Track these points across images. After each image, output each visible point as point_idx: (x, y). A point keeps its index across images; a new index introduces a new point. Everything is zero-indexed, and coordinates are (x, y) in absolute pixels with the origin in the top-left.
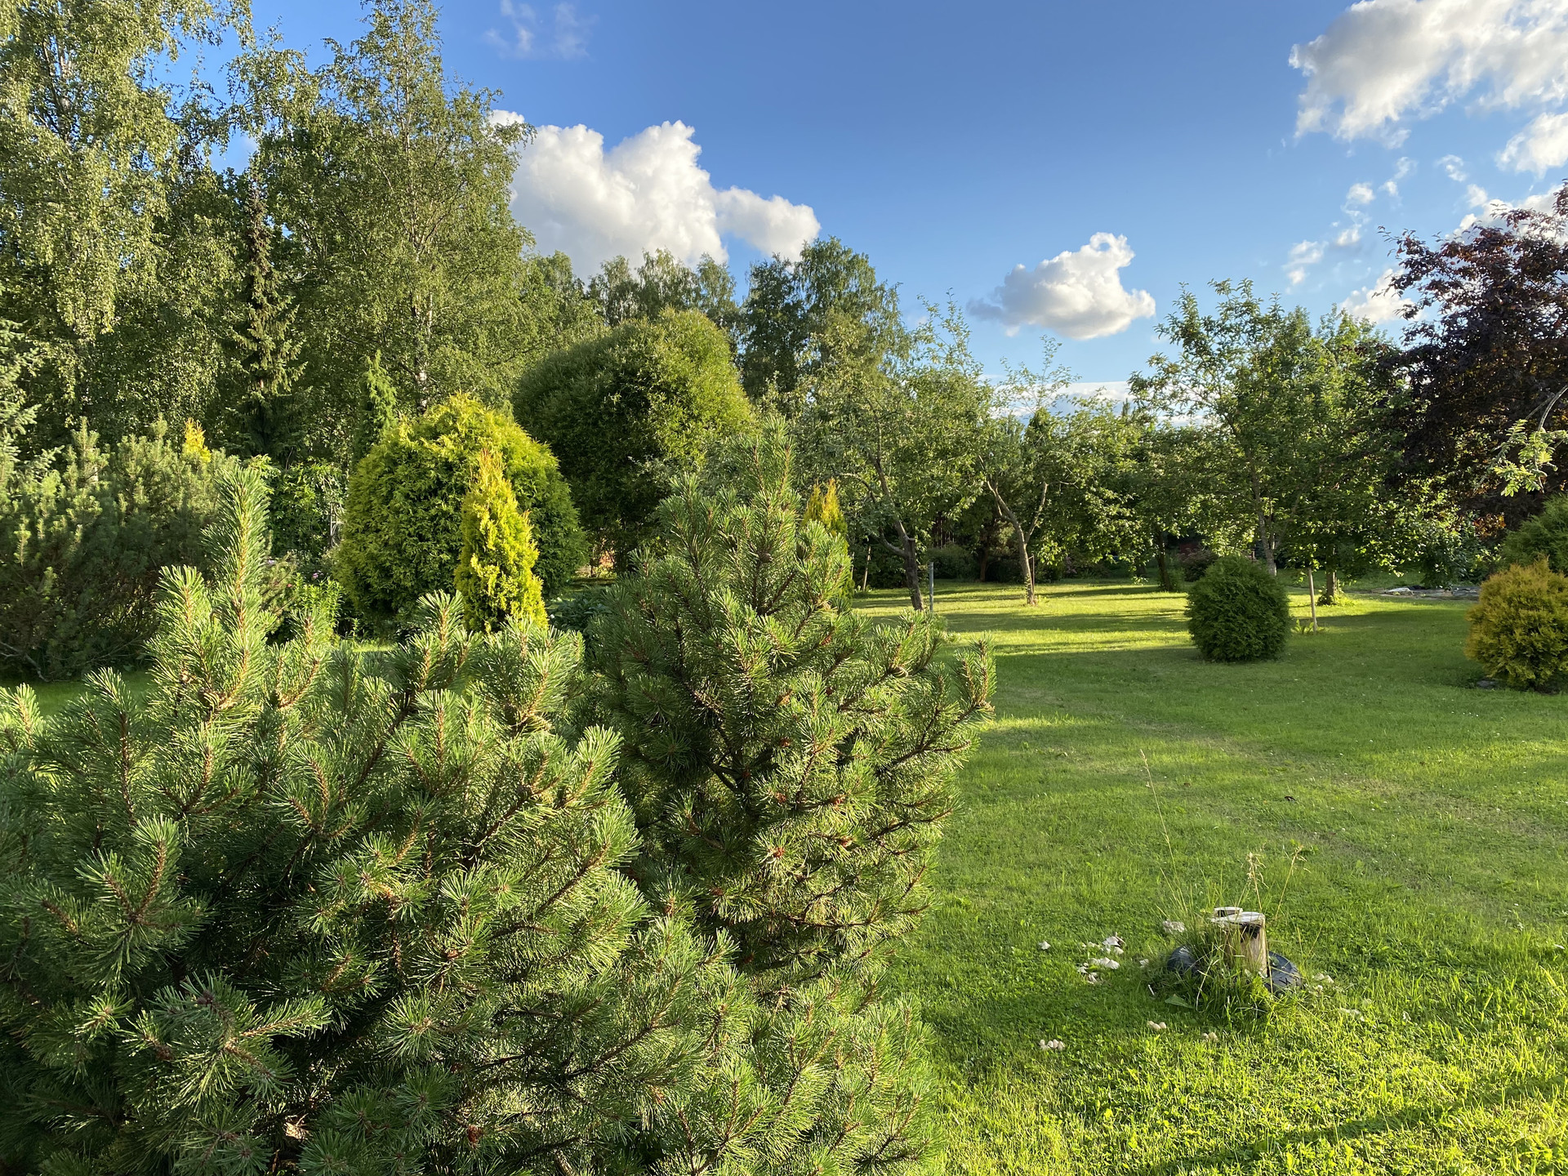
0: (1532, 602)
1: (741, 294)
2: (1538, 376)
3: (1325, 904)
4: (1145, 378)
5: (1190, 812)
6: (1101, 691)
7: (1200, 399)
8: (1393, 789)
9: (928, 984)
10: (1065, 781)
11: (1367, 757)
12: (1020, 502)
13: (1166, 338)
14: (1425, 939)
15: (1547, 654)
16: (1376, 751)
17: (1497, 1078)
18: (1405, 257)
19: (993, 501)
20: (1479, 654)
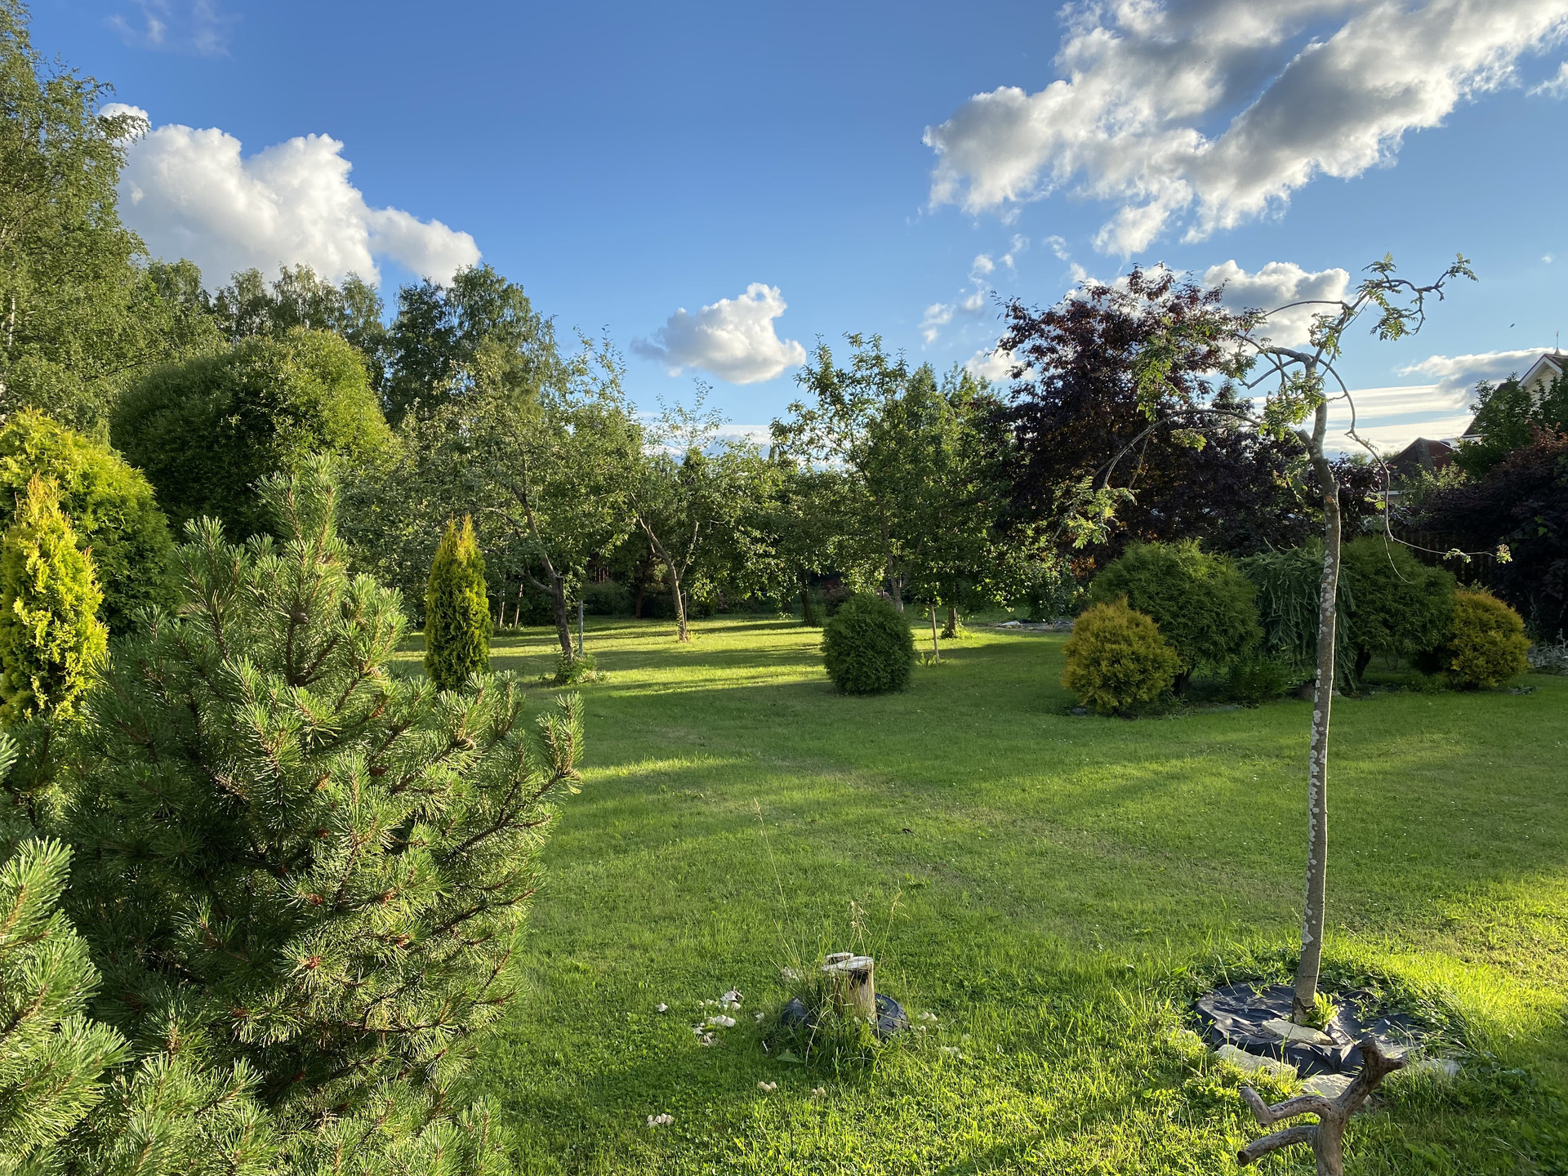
0: (1115, 637)
1: (389, 317)
2: (1119, 435)
3: (933, 939)
4: (785, 424)
5: (816, 849)
6: (742, 728)
7: (835, 446)
8: (998, 817)
9: (535, 1065)
10: (698, 824)
11: (976, 785)
12: (674, 539)
13: (805, 387)
14: (1019, 967)
15: (1127, 683)
16: (985, 780)
17: (1075, 1103)
18: (1012, 321)
19: (647, 539)
20: (1073, 683)
